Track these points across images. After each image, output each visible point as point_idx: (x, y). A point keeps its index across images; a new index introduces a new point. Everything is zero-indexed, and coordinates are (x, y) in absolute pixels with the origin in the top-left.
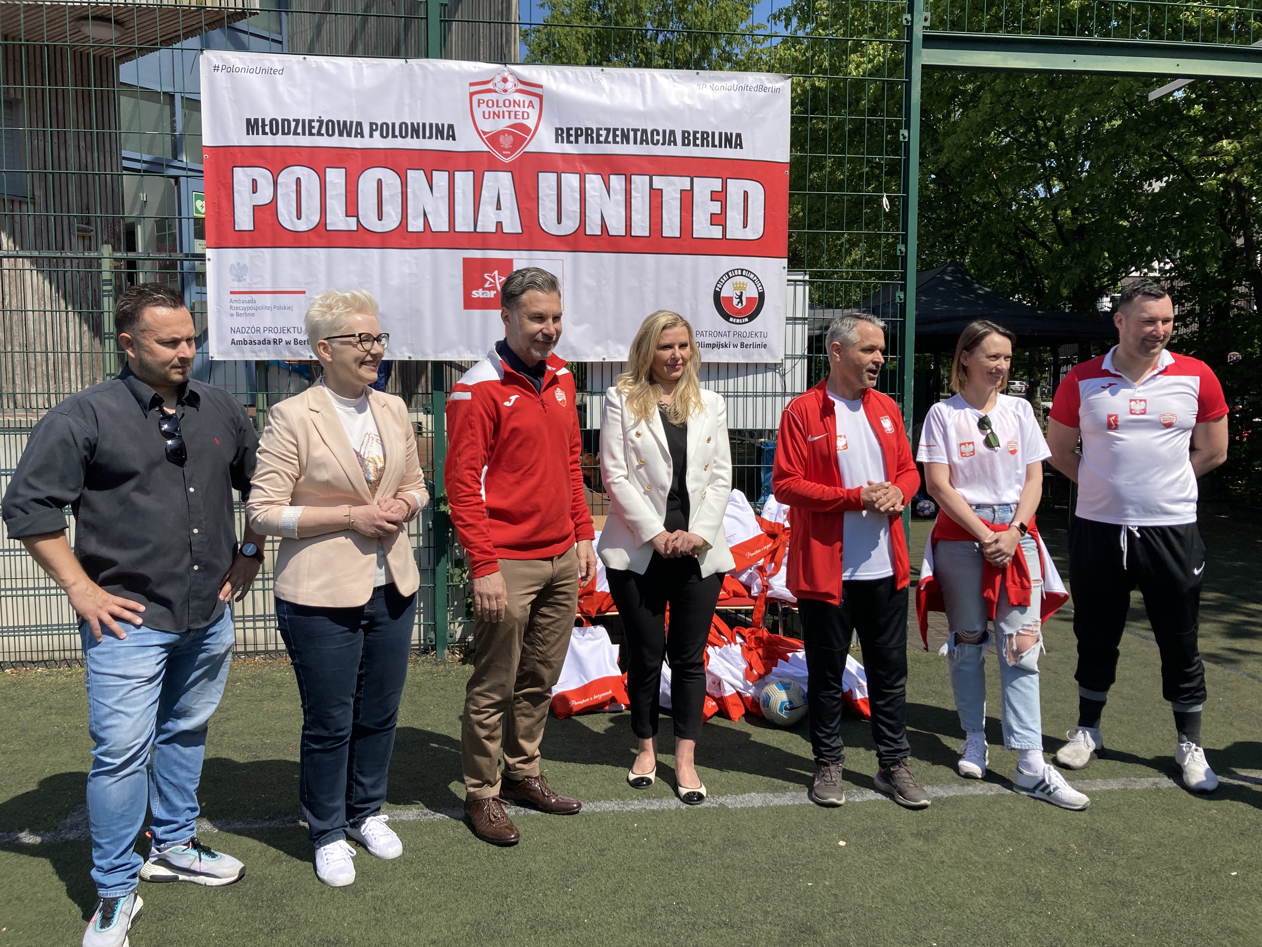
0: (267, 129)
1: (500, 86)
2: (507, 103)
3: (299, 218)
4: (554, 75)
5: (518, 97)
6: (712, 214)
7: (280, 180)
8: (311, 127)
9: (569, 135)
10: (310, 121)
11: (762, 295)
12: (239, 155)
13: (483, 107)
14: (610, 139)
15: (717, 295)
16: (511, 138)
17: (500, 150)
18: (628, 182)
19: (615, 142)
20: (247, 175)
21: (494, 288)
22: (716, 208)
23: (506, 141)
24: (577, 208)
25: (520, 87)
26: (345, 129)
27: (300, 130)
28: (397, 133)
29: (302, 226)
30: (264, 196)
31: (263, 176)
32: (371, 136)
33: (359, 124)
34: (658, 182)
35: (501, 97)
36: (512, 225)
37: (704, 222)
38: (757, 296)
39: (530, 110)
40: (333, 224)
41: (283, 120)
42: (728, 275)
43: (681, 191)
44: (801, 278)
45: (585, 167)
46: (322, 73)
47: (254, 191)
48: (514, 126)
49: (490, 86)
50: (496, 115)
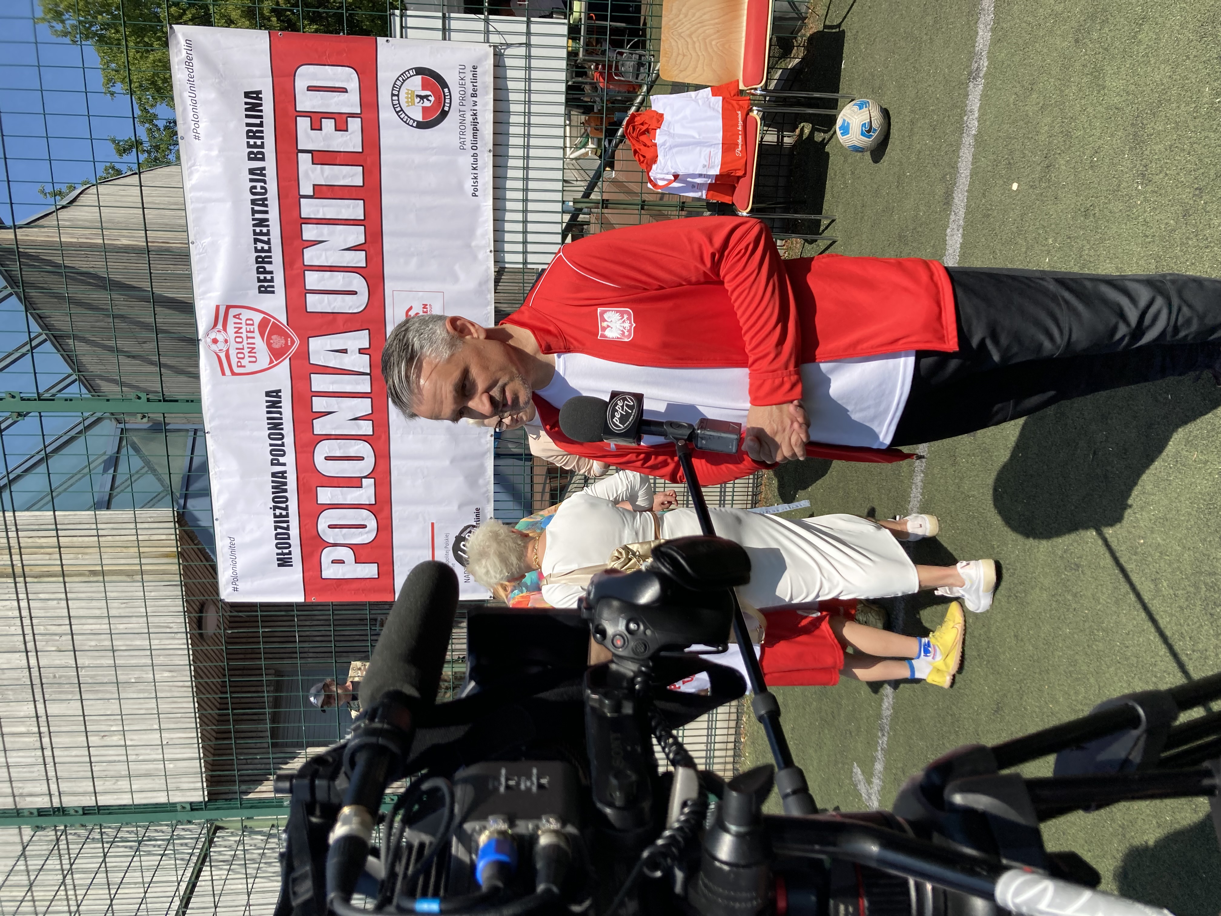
0: (286, 551)
2: (238, 340)
3: (364, 526)
4: (205, 293)
5: (231, 328)
6: (336, 130)
7: (331, 541)
8: (281, 516)
9: (265, 280)
10: (275, 516)
11: (420, 71)
12: (311, 573)
13: (244, 362)
14: (265, 238)
15: (421, 125)
16: (274, 337)
17: (286, 348)
19: (268, 234)
20: (328, 567)
22: (328, 125)
23: (278, 342)
24: (340, 275)
25: (220, 326)
26: (279, 487)
27: (285, 525)
28: (280, 442)
29: (372, 524)
30: (347, 554)
31: (327, 555)
32: (284, 464)
33: (274, 475)
34: (306, 189)
35: (233, 345)
36: (362, 339)
37: (345, 139)
38: (420, 77)
39: (244, 317)
40: (369, 498)
41: (276, 539)
42: (399, 111)
43: (313, 163)
44: (398, 20)
45: (298, 265)
46: (229, 505)
47: (342, 562)
48: (262, 335)
49: (223, 356)
50: (252, 350)
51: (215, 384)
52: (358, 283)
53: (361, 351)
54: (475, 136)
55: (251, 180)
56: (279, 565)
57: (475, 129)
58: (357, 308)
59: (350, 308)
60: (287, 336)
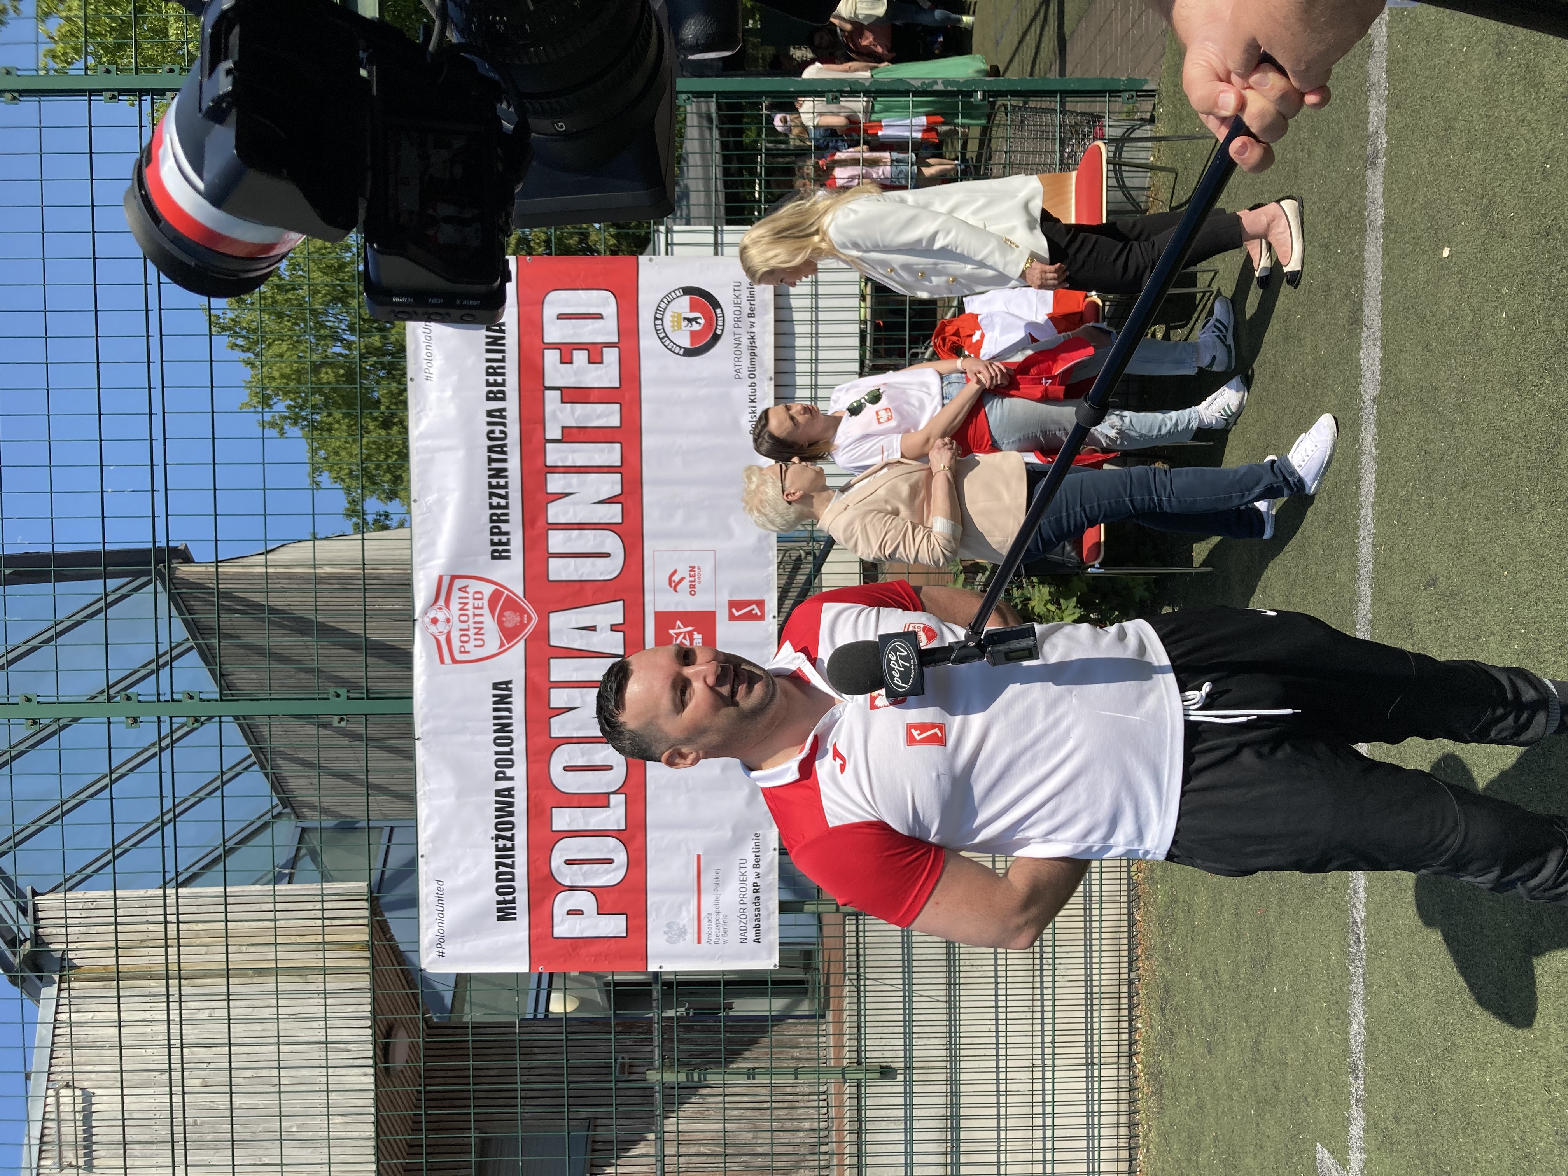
0: (509, 897)
1: (442, 627)
2: (463, 618)
3: (610, 861)
4: (426, 561)
5: (455, 605)
6: (590, 362)
7: (568, 883)
8: (505, 849)
9: (500, 543)
10: (498, 849)
11: (687, 291)
12: (539, 930)
13: (468, 647)
14: (502, 492)
15: (689, 353)
16: (507, 613)
17: (522, 626)
18: (554, 470)
19: (505, 487)
20: (563, 921)
22: (580, 357)
23: (511, 619)
24: (589, 534)
25: (441, 602)
26: (504, 809)
27: (509, 861)
28: (507, 749)
29: (621, 857)
30: (587, 901)
31: (562, 903)
32: (511, 779)
33: (498, 793)
34: (553, 431)
35: (456, 626)
36: (614, 612)
37: (599, 372)
38: (687, 297)
39: (471, 590)
40: (618, 824)
41: (498, 880)
42: (663, 337)
43: (562, 402)
44: (662, 237)
45: (540, 523)
46: (439, 836)
47: (579, 913)
48: (492, 610)
49: (442, 639)
50: (479, 632)
51: (431, 676)
52: (612, 543)
53: (614, 628)
54: (752, 362)
55: (489, 424)
56: (500, 919)
57: (753, 355)
58: (610, 573)
59: (601, 574)
60: (522, 611)
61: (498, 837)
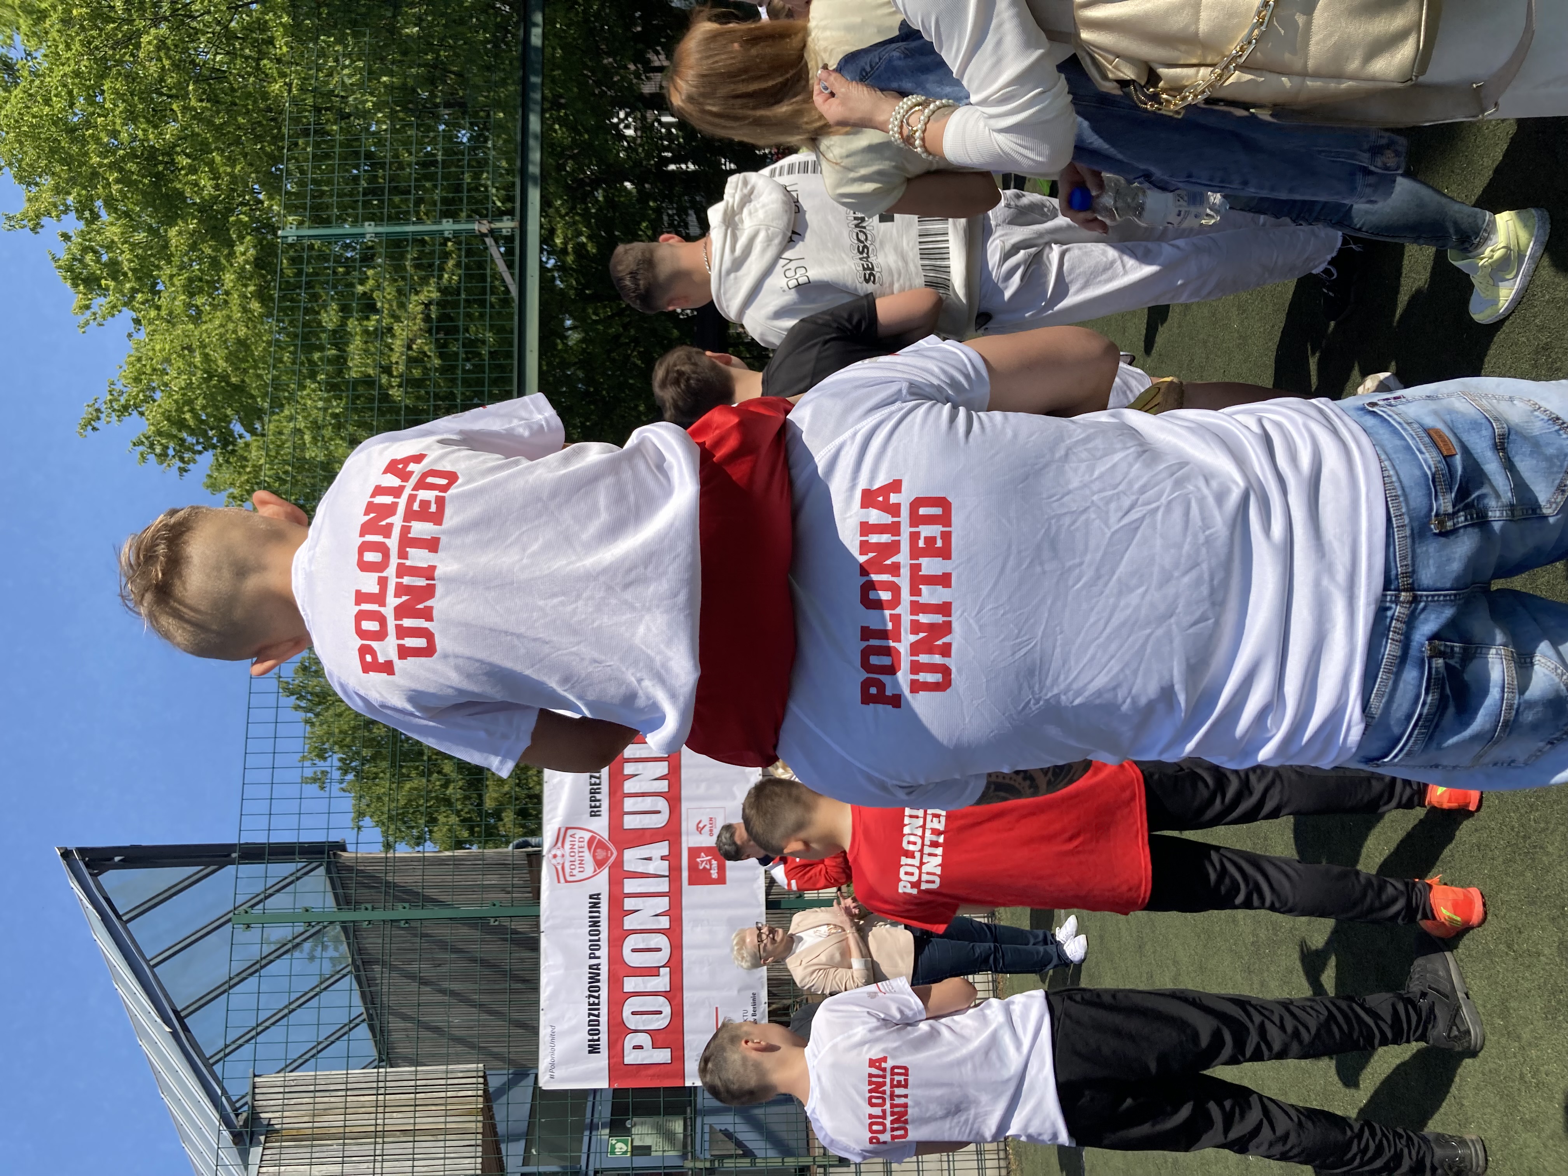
0: (596, 1037)
1: (559, 860)
2: (572, 854)
3: (660, 1013)
4: (551, 818)
5: (567, 845)
7: (633, 1028)
8: (594, 1004)
9: (595, 807)
10: (590, 1004)
12: (615, 1059)
13: (575, 872)
16: (598, 850)
17: (607, 858)
18: (629, 760)
20: (629, 1054)
21: (710, 861)
23: (601, 854)
24: (649, 799)
25: (559, 844)
26: (594, 978)
27: (596, 1012)
28: (597, 938)
29: (667, 1010)
30: (644, 1039)
31: (630, 1041)
32: (599, 958)
33: (590, 967)
35: (568, 858)
36: (663, 848)
39: (577, 836)
40: (665, 986)
41: (589, 1025)
45: (619, 794)
46: (554, 996)
47: (642, 1048)
48: (589, 848)
49: (559, 867)
50: (581, 862)
51: (552, 890)
52: (662, 804)
53: (663, 858)
56: (590, 1052)
58: (661, 824)
59: (655, 824)
60: (607, 849)
61: (590, 996)
